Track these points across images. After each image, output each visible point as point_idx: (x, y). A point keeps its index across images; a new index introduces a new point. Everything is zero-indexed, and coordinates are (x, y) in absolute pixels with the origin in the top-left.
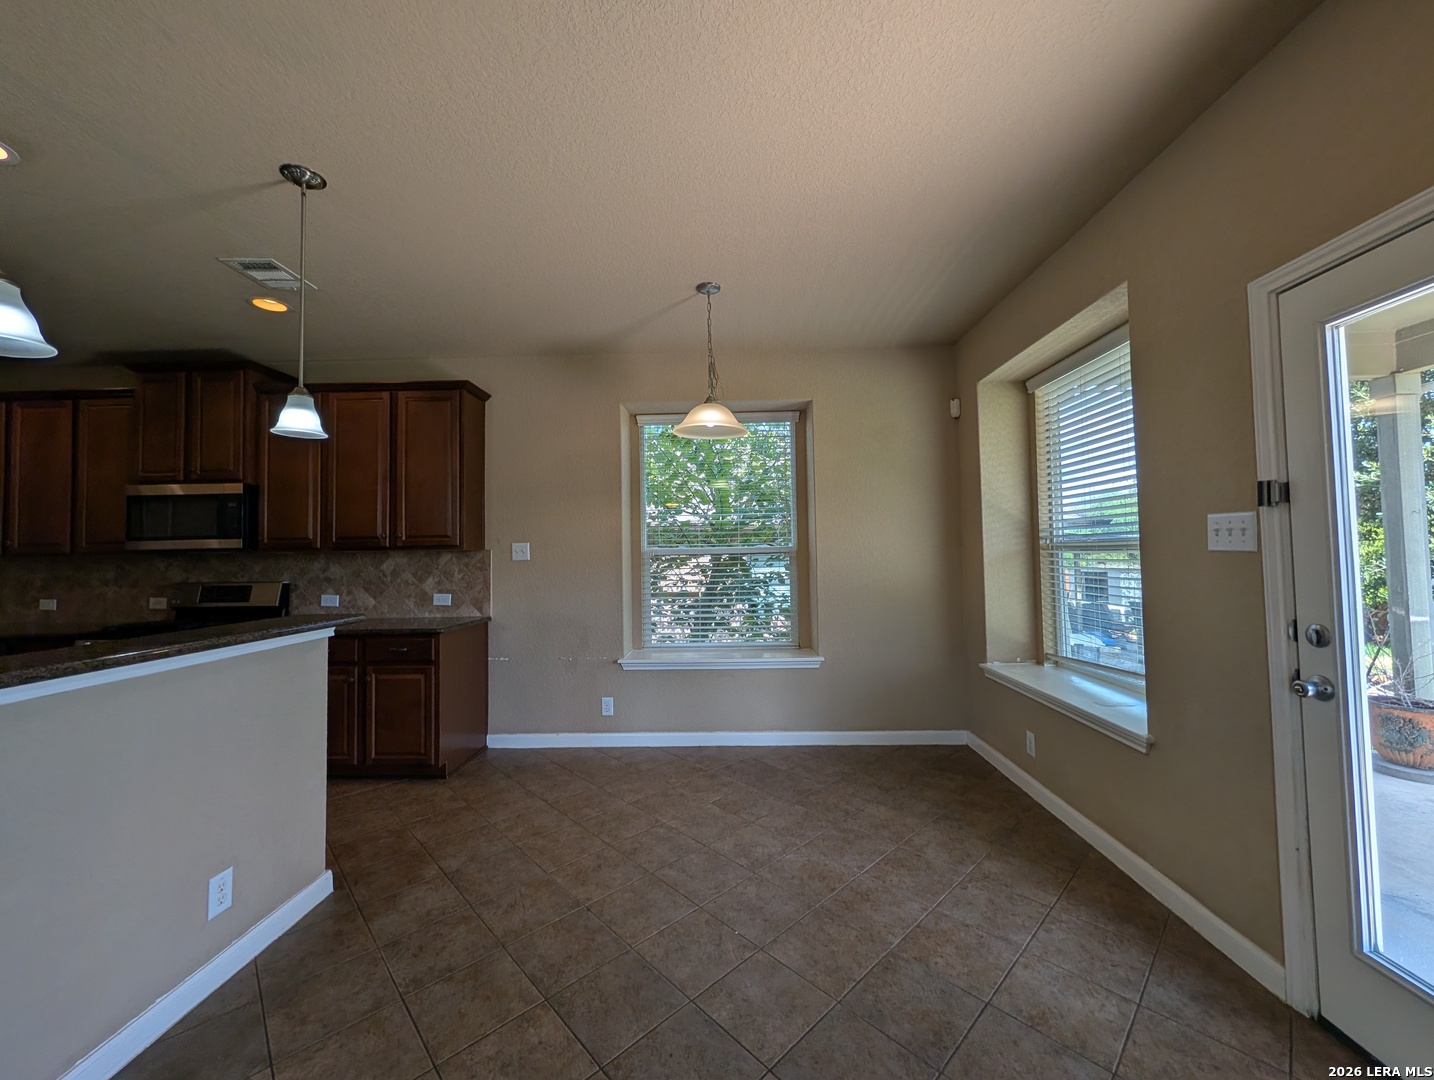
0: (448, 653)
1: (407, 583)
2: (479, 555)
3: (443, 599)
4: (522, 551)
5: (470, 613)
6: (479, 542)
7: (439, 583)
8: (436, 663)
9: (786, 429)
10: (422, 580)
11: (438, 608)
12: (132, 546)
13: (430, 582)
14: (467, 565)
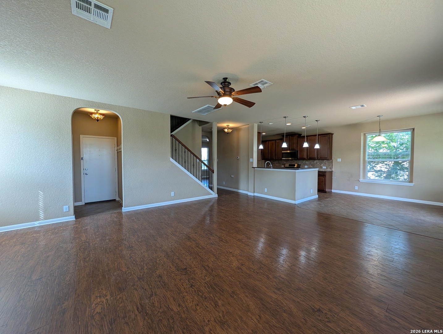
0: (327, 175)
1: (318, 165)
2: (331, 161)
3: (325, 167)
4: (339, 160)
5: (329, 170)
6: (331, 158)
7: (324, 165)
8: (326, 176)
9: (410, 133)
10: (321, 164)
11: (324, 169)
12: (283, 159)
13: (322, 165)
14: (329, 162)
